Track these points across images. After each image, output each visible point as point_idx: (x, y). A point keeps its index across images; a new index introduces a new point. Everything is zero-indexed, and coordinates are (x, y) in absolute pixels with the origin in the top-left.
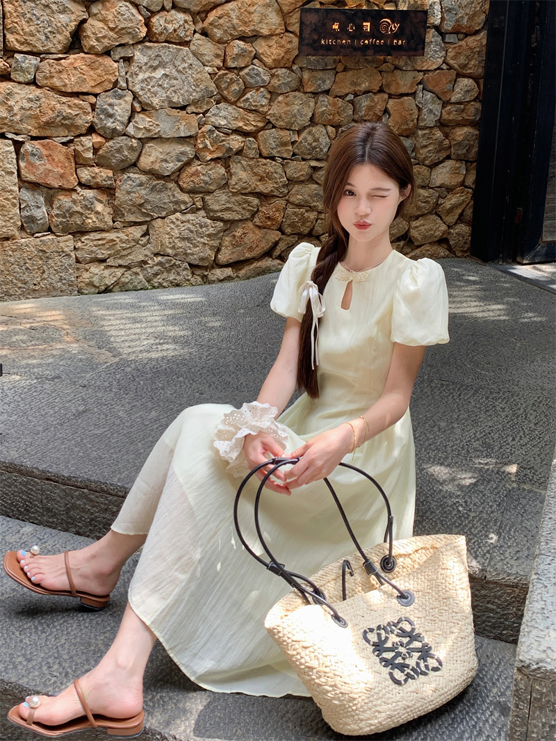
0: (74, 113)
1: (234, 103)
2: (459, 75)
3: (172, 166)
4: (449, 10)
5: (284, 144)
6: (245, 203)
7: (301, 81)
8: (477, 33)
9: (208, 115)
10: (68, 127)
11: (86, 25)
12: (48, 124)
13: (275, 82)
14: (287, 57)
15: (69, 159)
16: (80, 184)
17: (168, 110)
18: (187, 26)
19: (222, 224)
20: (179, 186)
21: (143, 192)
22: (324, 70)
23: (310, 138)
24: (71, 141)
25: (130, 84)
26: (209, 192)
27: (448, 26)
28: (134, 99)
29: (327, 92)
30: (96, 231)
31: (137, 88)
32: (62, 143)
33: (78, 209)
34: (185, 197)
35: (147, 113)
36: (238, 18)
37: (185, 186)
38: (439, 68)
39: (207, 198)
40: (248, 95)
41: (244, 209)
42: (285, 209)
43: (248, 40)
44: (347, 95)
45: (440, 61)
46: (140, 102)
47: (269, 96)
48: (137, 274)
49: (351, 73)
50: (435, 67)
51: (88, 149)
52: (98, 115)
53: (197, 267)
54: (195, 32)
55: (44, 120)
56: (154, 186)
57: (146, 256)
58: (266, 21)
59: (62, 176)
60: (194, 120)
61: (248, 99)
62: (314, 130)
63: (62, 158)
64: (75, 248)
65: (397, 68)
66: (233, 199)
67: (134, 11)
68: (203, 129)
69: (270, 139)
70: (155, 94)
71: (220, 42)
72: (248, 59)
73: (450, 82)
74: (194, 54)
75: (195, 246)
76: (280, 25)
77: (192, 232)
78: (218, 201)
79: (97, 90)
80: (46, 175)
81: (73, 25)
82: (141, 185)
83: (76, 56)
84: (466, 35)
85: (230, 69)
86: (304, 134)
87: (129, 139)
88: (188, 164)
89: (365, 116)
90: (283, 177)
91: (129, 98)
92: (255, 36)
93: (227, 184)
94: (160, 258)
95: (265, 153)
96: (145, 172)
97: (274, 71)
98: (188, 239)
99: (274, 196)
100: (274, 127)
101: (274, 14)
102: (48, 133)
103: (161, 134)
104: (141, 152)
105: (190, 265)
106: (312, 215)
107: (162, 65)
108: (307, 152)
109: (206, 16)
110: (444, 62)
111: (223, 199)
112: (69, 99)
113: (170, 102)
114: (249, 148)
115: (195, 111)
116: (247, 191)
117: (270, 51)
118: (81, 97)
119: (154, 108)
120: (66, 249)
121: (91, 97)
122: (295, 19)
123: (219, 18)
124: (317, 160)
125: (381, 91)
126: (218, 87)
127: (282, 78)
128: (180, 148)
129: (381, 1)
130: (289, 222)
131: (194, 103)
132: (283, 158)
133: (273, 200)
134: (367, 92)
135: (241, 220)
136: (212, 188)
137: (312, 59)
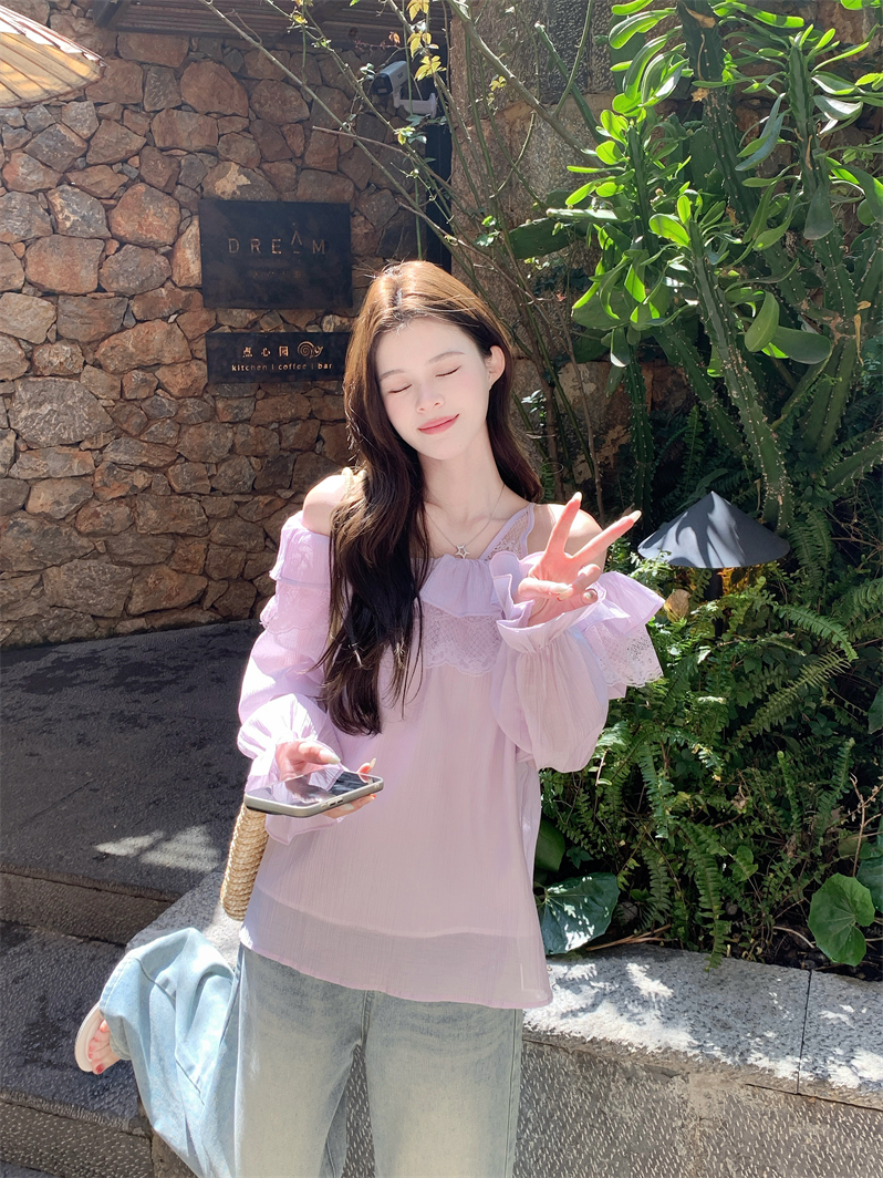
1: (134, 437)
3: (66, 508)
5: (201, 479)
6: (157, 544)
7: (215, 410)
9: (107, 450)
13: (184, 412)
14: (196, 385)
17: (57, 449)
18: (75, 358)
19: (130, 569)
21: (33, 538)
22: (239, 398)
23: (231, 471)
25: (12, 423)
26: (112, 535)
28: (17, 438)
29: (248, 420)
31: (20, 426)
34: (84, 542)
35: (33, 452)
36: (134, 347)
37: (82, 529)
39: (111, 541)
40: (153, 428)
41: (156, 551)
42: (207, 550)
43: (149, 369)
44: (272, 422)
46: (24, 441)
47: (177, 427)
48: (30, 629)
49: (273, 400)
53: (102, 618)
54: (85, 363)
56: (47, 530)
57: (40, 609)
58: (168, 349)
60: (90, 458)
61: (152, 432)
62: (235, 461)
65: (327, 393)
66: (143, 541)
67: (13, 345)
68: (100, 467)
69: (182, 473)
70: (42, 430)
71: (115, 373)
72: (148, 390)
74: (85, 386)
75: (99, 595)
76: (185, 352)
77: (94, 579)
78: (124, 544)
82: (28, 531)
85: (128, 401)
86: (223, 467)
87: (13, 481)
88: (86, 504)
89: (294, 444)
90: (200, 515)
91: (12, 437)
92: (156, 365)
93: (134, 523)
94: (57, 611)
95: (177, 489)
96: (34, 516)
97: (181, 401)
98: (89, 587)
99: (193, 535)
100: (186, 460)
101: (177, 341)
103: (51, 473)
104: (28, 495)
105: (92, 616)
107: (48, 400)
108: (228, 486)
109: (98, 346)
111: (131, 541)
113: (60, 439)
114: (158, 485)
115: (89, 447)
116: (158, 532)
117: (177, 380)
119: (41, 447)
122: (201, 345)
123: (113, 348)
124: (242, 494)
125: (312, 416)
126: (115, 420)
127: (192, 408)
128: (73, 488)
129: (302, 322)
130: (213, 565)
131: (89, 438)
132: (201, 495)
133: (190, 541)
134: (294, 420)
135: (153, 564)
136: (116, 530)
137: (226, 386)
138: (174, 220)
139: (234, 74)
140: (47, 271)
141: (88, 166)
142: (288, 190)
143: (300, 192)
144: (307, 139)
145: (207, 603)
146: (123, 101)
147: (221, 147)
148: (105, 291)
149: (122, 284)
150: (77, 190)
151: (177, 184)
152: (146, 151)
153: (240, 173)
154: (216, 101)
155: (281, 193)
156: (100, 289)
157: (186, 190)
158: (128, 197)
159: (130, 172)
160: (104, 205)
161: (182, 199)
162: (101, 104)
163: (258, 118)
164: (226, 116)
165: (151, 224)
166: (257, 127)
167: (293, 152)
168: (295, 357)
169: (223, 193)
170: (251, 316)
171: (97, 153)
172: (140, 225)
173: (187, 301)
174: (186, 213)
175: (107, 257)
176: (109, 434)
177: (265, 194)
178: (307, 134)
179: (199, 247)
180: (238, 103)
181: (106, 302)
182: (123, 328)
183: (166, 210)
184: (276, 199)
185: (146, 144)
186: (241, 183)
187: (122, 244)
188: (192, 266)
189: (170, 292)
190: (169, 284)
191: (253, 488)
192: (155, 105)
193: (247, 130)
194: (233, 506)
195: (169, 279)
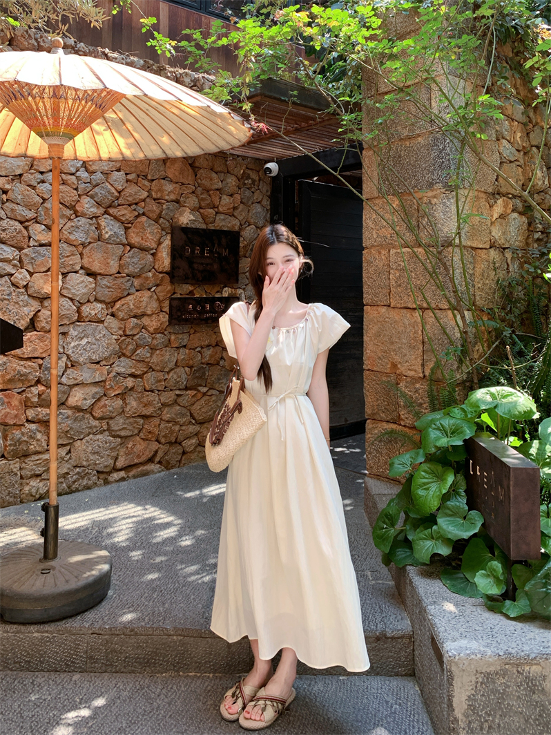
0: (28, 371)
1: (130, 357)
3: (89, 402)
5: (160, 381)
6: (134, 423)
7: (170, 341)
9: (113, 366)
10: (22, 381)
11: (39, 314)
12: (10, 381)
13: (155, 342)
14: (162, 326)
15: (22, 403)
16: (28, 421)
17: (89, 365)
18: (103, 311)
19: (119, 440)
20: (92, 415)
21: (69, 422)
22: (182, 333)
23: (175, 377)
24: (24, 391)
25: (66, 350)
26: (111, 418)
28: (67, 359)
29: (185, 346)
30: (35, 454)
31: (70, 352)
32: (18, 393)
33: (25, 439)
34: (96, 423)
35: (75, 367)
36: (133, 305)
37: (96, 415)
39: (110, 422)
40: (138, 352)
41: (134, 427)
42: (160, 425)
43: (139, 317)
44: (196, 348)
46: (71, 361)
47: (151, 351)
48: (62, 483)
49: (198, 334)
51: (35, 396)
52: (43, 371)
53: (102, 472)
54: (107, 314)
55: (8, 377)
56: (77, 417)
57: (69, 468)
58: (150, 306)
59: (16, 416)
60: (105, 371)
61: (138, 354)
62: (177, 370)
63: (17, 403)
64: (20, 468)
66: (127, 421)
67: (71, 304)
68: (110, 376)
69: (151, 378)
70: (81, 355)
71: (122, 320)
72: (138, 330)
74: (106, 328)
75: (102, 457)
76: (157, 308)
77: (100, 447)
78: (117, 424)
79: (44, 355)
80: (6, 416)
81: (32, 314)
82: (67, 418)
83: (31, 334)
85: (128, 336)
86: (171, 374)
87: (62, 386)
88: (99, 400)
89: (209, 360)
90: (158, 403)
91: (64, 359)
92: (143, 315)
93: (123, 411)
94: (78, 470)
95: (148, 388)
96: (71, 408)
97: (154, 335)
98: (97, 453)
99: (153, 416)
100: (153, 370)
101: (154, 301)
102: (9, 387)
103: (83, 381)
104: (69, 395)
105: (98, 472)
106: (177, 428)
107: (86, 336)
108: (173, 385)
109: (114, 305)
111: (121, 422)
112: (25, 362)
113: (91, 359)
114: (138, 386)
115: (105, 364)
116: (136, 415)
117: (152, 323)
118: (33, 360)
119: (80, 364)
120: (14, 470)
121: (39, 360)
122: (167, 303)
123: (123, 305)
124: (180, 390)
125: (217, 345)
126: (120, 347)
127: (159, 339)
128: (94, 390)
129: (213, 292)
130: (163, 434)
131: (106, 359)
132: (159, 391)
133: (152, 420)
134: (208, 346)
135: (132, 436)
136: (114, 415)
137: (176, 327)
138: (158, 236)
139: (190, 164)
140: (94, 261)
141: (119, 205)
142: (210, 223)
143: (216, 225)
144: (220, 198)
145: (157, 459)
146: (138, 173)
147: (182, 199)
148: (121, 274)
149: (131, 269)
150: (112, 218)
151: (160, 217)
152: (148, 199)
153: (190, 213)
154: (181, 177)
155: (208, 225)
156: (119, 273)
157: (165, 221)
158: (137, 223)
159: (139, 210)
160: (125, 227)
161: (163, 225)
162: (129, 174)
163: (199, 187)
164: (184, 184)
165: (148, 238)
166: (199, 191)
167: (214, 205)
168: (212, 310)
169: (182, 223)
170: (191, 288)
171: (125, 199)
172: (142, 239)
173: (162, 280)
174: (164, 233)
175: (124, 254)
176: (116, 356)
177: (201, 225)
178: (221, 195)
179: (170, 250)
180: (190, 178)
181: (122, 280)
182: (129, 294)
183: (155, 231)
184: (205, 228)
185: (148, 196)
186: (190, 219)
187: (131, 248)
188: (165, 261)
189: (154, 275)
190: (152, 270)
191: (186, 387)
192: (153, 176)
193: (193, 192)
194: (175, 397)
195: (153, 268)
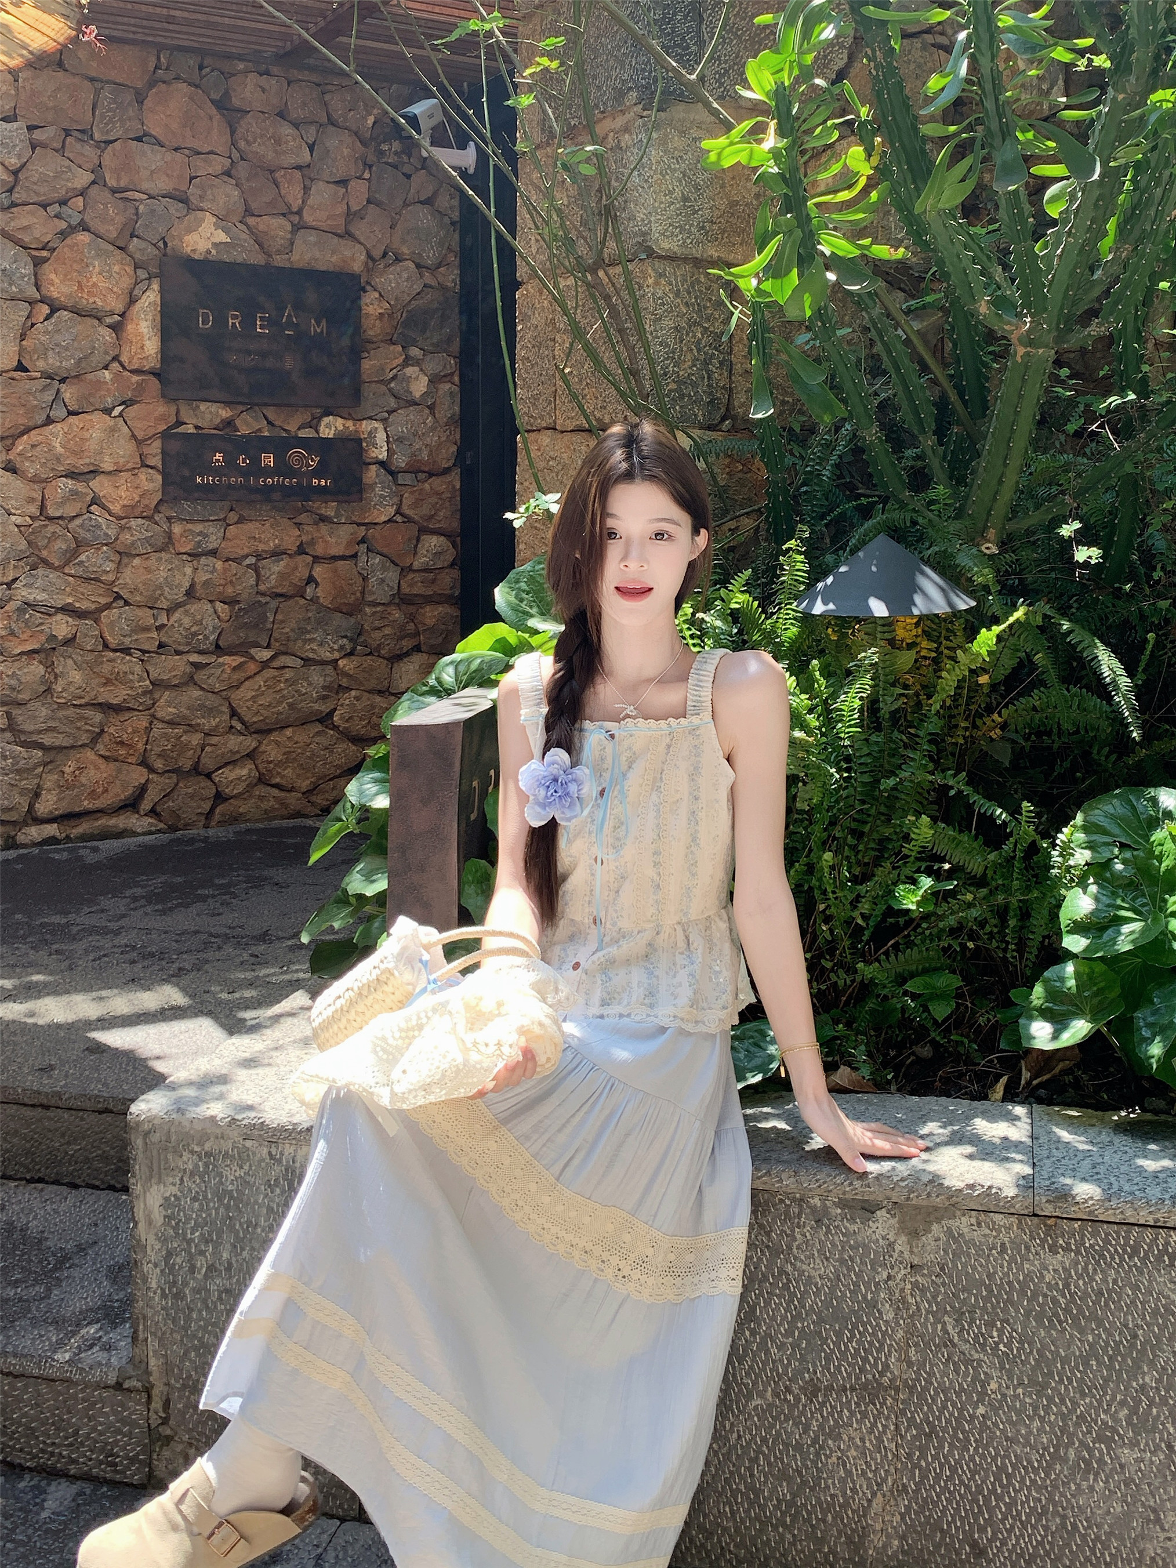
1: (60, 568)
2: (423, 530)
4: (400, 440)
5: (146, 629)
6: (79, 720)
7: (170, 538)
8: (446, 471)
9: (18, 584)
13: (127, 537)
14: (145, 502)
19: (40, 753)
22: (204, 521)
23: (187, 621)
26: (19, 704)
27: (400, 461)
29: (213, 553)
36: (63, 446)
38: (390, 521)
39: (16, 712)
40: (83, 557)
41: (79, 729)
42: (149, 729)
43: (82, 478)
44: (247, 556)
45: (392, 511)
47: (117, 558)
49: (249, 526)
50: (383, 518)
58: (109, 452)
61: (81, 562)
62: (194, 607)
65: (323, 519)
66: (60, 714)
68: (7, 608)
69: (121, 621)
71: (35, 480)
72: (79, 505)
73: (410, 539)
76: (132, 456)
78: (34, 718)
84: (431, 475)
85: (51, 519)
86: (177, 615)
89: (276, 587)
90: (142, 680)
92: (91, 472)
93: (49, 690)
95: (113, 642)
97: (123, 522)
99: (130, 709)
100: (127, 603)
101: (122, 441)
106: (196, 739)
108: (184, 641)
109: (13, 444)
110: (398, 512)
111: (43, 714)
114: (86, 635)
116: (83, 701)
117: (119, 493)
122: (156, 446)
123: (35, 446)
124: (201, 652)
125: (301, 550)
126: (32, 544)
127: (138, 530)
129: (293, 424)
130: (157, 750)
132: (144, 652)
133: (127, 715)
134: (277, 554)
135: (73, 747)
136: (23, 696)
137: (186, 505)
138: (126, 282)
139: (212, 101)
141: (14, 205)
142: (279, 252)
143: (295, 257)
144: (306, 189)
145: (146, 805)
146: (66, 125)
147: (193, 192)
148: (27, 370)
149: (52, 362)
151: (132, 236)
152: (94, 191)
153: (217, 226)
154: (188, 134)
155: (270, 256)
156: (21, 367)
157: (143, 245)
158: (64, 250)
159: (70, 216)
160: (33, 258)
161: (137, 256)
162: (37, 127)
163: (242, 159)
164: (199, 153)
165: (95, 285)
166: (242, 170)
167: (289, 206)
168: (283, 469)
169: (194, 251)
170: (225, 413)
171: (28, 190)
172: (80, 287)
173: (140, 387)
174: (142, 274)
175: (33, 325)
176: (21, 563)
177: (249, 255)
178: (308, 182)
179: (158, 318)
180: (216, 137)
181: (28, 385)
182: (49, 421)
183: (116, 268)
184: (263, 263)
185: (94, 182)
186: (217, 240)
187: (54, 310)
188: (147, 343)
189: (117, 376)
190: (115, 365)
191: (218, 646)
192: (108, 132)
193: (228, 174)
194: (189, 669)
195: (116, 358)
